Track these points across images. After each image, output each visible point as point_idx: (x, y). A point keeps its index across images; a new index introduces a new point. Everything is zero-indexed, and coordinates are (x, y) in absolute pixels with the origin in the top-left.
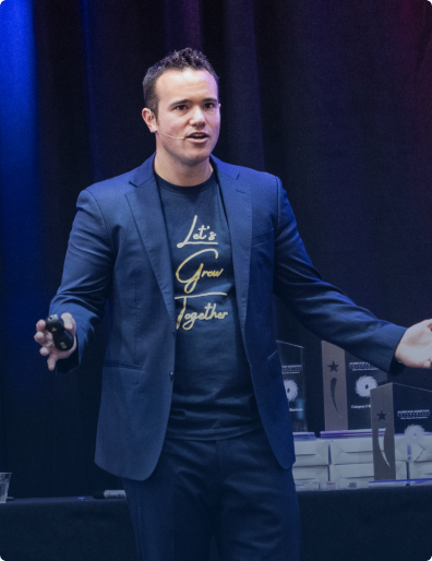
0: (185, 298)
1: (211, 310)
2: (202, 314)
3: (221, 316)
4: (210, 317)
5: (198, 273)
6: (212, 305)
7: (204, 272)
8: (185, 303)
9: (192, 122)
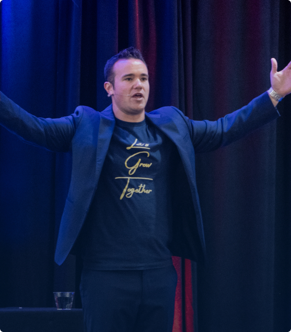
0: (129, 178)
1: (142, 188)
2: (137, 190)
3: (148, 192)
4: (142, 192)
5: (137, 164)
6: (143, 185)
7: (141, 164)
8: (128, 181)
9: (135, 87)
